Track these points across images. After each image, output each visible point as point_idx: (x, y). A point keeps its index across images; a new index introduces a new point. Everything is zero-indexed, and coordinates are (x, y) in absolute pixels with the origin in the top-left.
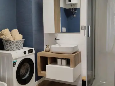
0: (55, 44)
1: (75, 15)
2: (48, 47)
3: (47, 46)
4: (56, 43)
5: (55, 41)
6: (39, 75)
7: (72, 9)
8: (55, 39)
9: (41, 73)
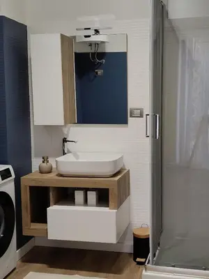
0: (64, 154)
1: (100, 72)
2: (48, 162)
3: (45, 160)
4: (66, 152)
5: (64, 145)
6: (25, 233)
7: (93, 54)
8: (65, 140)
9: (31, 228)
